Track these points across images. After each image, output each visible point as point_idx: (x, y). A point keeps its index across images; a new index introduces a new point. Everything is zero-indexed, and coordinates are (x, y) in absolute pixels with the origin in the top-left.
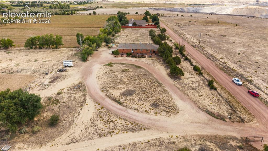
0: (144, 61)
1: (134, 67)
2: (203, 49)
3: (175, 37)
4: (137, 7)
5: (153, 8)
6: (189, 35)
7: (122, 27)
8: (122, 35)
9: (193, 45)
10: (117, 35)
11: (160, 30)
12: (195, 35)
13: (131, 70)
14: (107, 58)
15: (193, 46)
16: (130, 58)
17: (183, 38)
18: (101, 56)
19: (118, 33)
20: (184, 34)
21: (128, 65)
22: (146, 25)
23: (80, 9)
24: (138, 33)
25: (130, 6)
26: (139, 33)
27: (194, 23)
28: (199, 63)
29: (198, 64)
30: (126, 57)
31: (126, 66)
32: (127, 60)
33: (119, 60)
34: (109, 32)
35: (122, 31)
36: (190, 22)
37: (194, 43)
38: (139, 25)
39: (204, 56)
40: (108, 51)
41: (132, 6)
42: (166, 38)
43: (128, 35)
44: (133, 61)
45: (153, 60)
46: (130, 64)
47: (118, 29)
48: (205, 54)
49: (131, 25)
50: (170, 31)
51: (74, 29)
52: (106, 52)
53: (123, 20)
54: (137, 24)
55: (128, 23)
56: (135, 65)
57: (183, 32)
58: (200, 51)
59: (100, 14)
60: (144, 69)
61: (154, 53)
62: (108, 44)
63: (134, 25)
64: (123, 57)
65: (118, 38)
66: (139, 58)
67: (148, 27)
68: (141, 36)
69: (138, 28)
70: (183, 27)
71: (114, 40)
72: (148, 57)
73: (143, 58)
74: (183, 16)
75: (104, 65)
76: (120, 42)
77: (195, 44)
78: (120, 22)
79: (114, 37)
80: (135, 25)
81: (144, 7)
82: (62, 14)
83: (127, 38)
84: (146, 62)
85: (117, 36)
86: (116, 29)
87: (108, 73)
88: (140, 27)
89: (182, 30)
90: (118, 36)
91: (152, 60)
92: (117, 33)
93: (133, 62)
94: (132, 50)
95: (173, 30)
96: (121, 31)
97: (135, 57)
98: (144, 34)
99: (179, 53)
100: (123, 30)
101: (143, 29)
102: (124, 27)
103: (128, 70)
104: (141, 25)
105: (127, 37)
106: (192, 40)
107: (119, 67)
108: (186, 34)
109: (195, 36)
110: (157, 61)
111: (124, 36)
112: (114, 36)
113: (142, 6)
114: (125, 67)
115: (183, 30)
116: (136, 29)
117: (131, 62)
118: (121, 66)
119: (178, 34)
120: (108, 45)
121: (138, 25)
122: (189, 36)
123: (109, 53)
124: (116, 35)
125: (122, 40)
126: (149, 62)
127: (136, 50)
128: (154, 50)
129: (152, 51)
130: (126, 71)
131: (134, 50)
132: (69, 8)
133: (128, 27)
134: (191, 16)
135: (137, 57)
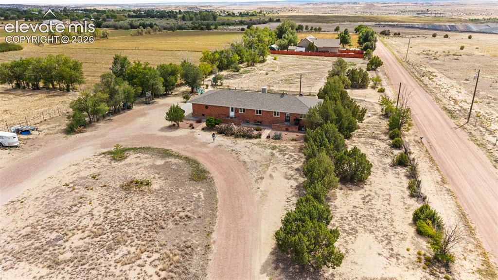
0: (243, 150)
1: (187, 172)
2: (485, 125)
4: (351, 22)
6: (449, 77)
9: (451, 108)
12: (466, 80)
13: (157, 185)
15: (449, 112)
16: (207, 137)
17: (426, 85)
20: (434, 74)
21: (175, 161)
22: (341, 51)
24: (306, 67)
26: (308, 67)
27: (473, 51)
28: (454, 184)
29: (448, 190)
30: (203, 130)
31: (167, 162)
32: (193, 140)
33: (170, 138)
36: (462, 48)
37: (456, 102)
38: (323, 50)
39: (481, 153)
42: (371, 83)
44: (210, 145)
45: (275, 151)
46: (186, 158)
48: (490, 146)
49: (303, 49)
50: (395, 67)
55: (294, 45)
56: (197, 166)
57: (431, 70)
58: (472, 131)
60: (210, 185)
61: (296, 124)
63: (311, 50)
65: (244, 75)
66: (236, 137)
67: (342, 54)
68: (309, 73)
69: (316, 56)
72: (268, 137)
73: (247, 140)
74: (448, 37)
75: (105, 150)
77: (457, 107)
81: (367, 21)
82: (193, 29)
84: (244, 157)
88: (323, 53)
89: (432, 65)
91: (274, 148)
93: (204, 150)
97: (226, 135)
99: (386, 134)
100: (275, 59)
102: (283, 53)
103: (148, 184)
105: (267, 74)
106: (453, 93)
107: (137, 164)
108: (439, 75)
109: (465, 82)
113: (363, 20)
114: (157, 167)
115: (434, 65)
117: (199, 149)
119: (416, 73)
121: (318, 50)
122: (447, 80)
127: (244, 112)
128: (298, 117)
129: (292, 119)
130: (135, 189)
131: (237, 110)
132: (215, 20)
133: (292, 53)
134: (470, 37)
135: (232, 134)
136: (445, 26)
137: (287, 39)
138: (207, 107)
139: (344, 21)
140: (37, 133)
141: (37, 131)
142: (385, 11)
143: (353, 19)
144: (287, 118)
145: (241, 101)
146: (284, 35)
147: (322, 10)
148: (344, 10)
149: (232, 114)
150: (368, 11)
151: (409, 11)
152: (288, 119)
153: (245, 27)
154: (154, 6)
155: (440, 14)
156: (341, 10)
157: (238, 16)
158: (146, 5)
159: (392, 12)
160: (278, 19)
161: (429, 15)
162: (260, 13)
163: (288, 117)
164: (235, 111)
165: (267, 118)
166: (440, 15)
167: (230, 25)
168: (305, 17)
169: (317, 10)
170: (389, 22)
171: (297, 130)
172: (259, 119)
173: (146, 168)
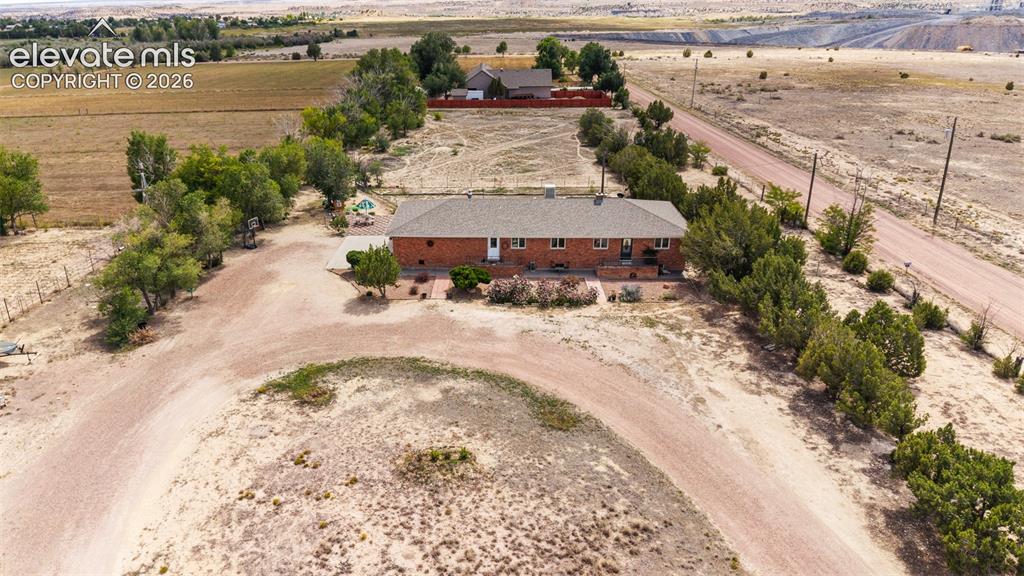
0: (587, 335)
1: (518, 410)
2: (967, 224)
3: (732, 149)
4: (499, 32)
5: (568, 33)
7: (431, 105)
8: (432, 144)
9: (875, 196)
10: (402, 142)
11: (630, 113)
13: (486, 456)
14: (300, 310)
15: (879, 204)
16: (475, 314)
18: (265, 288)
19: (411, 133)
20: (772, 131)
21: (461, 385)
22: (554, 94)
23: (261, 41)
24: (518, 132)
25: (472, 27)
26: (522, 132)
30: (449, 297)
31: (446, 391)
32: (451, 327)
33: (392, 329)
34: (359, 130)
35: (429, 122)
36: (762, 76)
37: (872, 185)
38: (519, 93)
40: (325, 247)
41: (482, 29)
42: (690, 159)
43: (465, 142)
44: (500, 333)
45: (661, 330)
46: (480, 374)
47: (406, 113)
49: (479, 95)
50: (692, 123)
51: (192, 116)
52: (310, 255)
53: (438, 70)
54: (508, 91)
55: (462, 86)
56: (526, 392)
59: (340, 57)
60: (606, 436)
61: (648, 262)
62: (335, 198)
63: (495, 94)
64: (426, 302)
65: (407, 159)
66: (543, 306)
67: (563, 100)
68: (536, 144)
69: (514, 107)
70: (744, 101)
71: (380, 174)
72: (612, 299)
73: (575, 312)
74: (711, 55)
75: (258, 383)
76: (413, 186)
77: (883, 193)
78: (422, 77)
79: (382, 156)
80: (499, 95)
81: (530, 30)
83: (457, 159)
84: (609, 355)
85: (400, 149)
86: (398, 111)
87: (262, 510)
88: (525, 100)
90: (408, 151)
91: (650, 323)
92: (404, 136)
93: (500, 348)
94: (494, 244)
95: (699, 114)
96: (427, 125)
98: (551, 134)
100: (438, 118)
101: (541, 111)
102: (441, 105)
103: (465, 457)
104: (528, 92)
105: (455, 153)
107: (380, 408)
108: (782, 132)
110: (697, 339)
111: (438, 150)
112: (383, 151)
113: (519, 27)
114: (434, 408)
115: (749, 112)
116: (502, 110)
117: (486, 347)
118: (400, 395)
119: (738, 131)
120: (339, 204)
121: (511, 95)
123: (329, 267)
124: (395, 143)
125: (426, 173)
126: (639, 352)
127: (522, 245)
128: (650, 245)
129: (637, 251)
130: (441, 477)
131: (505, 242)
132: (215, 37)
133: (462, 103)
134: (750, 55)
135: (530, 302)
136: (675, 34)
137: (445, 74)
138: (430, 242)
139: (485, 31)
140: (24, 358)
141: (22, 353)
142: (551, 9)
143: (500, 27)
144: (624, 250)
145: (509, 221)
146: (435, 65)
147: (428, 9)
148: (472, 9)
149: (493, 253)
150: (519, 9)
151: (596, 8)
152: (628, 250)
153: (302, 50)
154: (37, 10)
155: (654, 11)
156: (465, 8)
157: (256, 27)
158: (13, 7)
159: (565, 10)
160: (352, 29)
161: (635, 14)
162: (301, 19)
163: (627, 247)
164: (502, 247)
165: (580, 254)
166: (652, 14)
167: (254, 48)
168: (400, 25)
169: (417, 10)
170: (571, 29)
171: (656, 275)
172: (560, 259)
173: (408, 412)
